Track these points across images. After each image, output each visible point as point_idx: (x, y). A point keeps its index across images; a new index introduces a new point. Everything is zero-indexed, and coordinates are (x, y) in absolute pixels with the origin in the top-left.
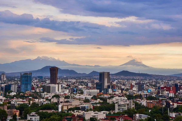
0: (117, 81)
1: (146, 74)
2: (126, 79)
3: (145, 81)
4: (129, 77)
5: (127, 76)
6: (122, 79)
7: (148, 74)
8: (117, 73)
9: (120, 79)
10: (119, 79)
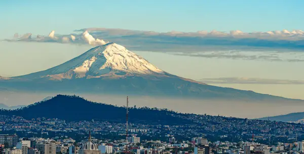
0: (27, 143)
1: (164, 112)
2: (70, 135)
3: (159, 145)
4: (84, 126)
5: (78, 121)
6: (51, 135)
7: (171, 112)
8: (31, 107)
9: (45, 136)
10: (39, 136)
